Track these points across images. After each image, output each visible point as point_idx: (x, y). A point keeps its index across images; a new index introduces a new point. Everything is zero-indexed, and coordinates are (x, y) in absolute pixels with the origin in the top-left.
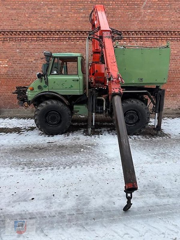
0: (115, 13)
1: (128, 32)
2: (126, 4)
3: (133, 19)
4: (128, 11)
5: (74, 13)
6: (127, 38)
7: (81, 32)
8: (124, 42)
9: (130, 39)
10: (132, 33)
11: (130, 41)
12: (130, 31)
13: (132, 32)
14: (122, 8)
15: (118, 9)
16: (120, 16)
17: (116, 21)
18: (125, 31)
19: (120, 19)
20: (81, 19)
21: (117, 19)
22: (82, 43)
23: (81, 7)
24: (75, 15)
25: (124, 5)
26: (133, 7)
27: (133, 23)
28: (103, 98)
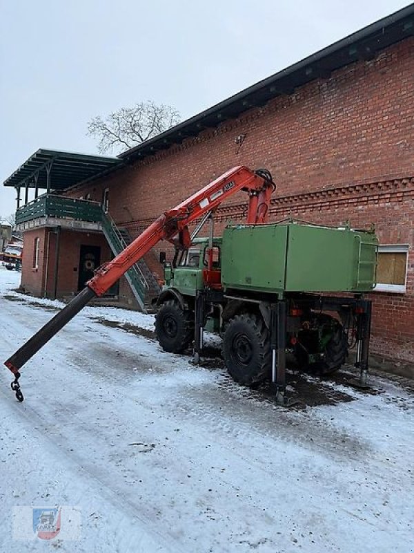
0: (371, 149)
1: (393, 181)
2: (394, 127)
3: (407, 153)
4: (396, 139)
5: (304, 165)
6: (391, 194)
7: (309, 194)
8: (387, 204)
9: (398, 195)
10: (402, 182)
11: (400, 199)
12: (397, 180)
13: (403, 179)
14: (385, 136)
15: (377, 140)
16: (379, 152)
17: (371, 164)
18: (386, 180)
19: (380, 158)
20: (312, 173)
21: (374, 160)
22: (309, 215)
23: (314, 153)
24: (305, 168)
25: (388, 129)
26: (408, 128)
27: (407, 161)
28: (220, 306)
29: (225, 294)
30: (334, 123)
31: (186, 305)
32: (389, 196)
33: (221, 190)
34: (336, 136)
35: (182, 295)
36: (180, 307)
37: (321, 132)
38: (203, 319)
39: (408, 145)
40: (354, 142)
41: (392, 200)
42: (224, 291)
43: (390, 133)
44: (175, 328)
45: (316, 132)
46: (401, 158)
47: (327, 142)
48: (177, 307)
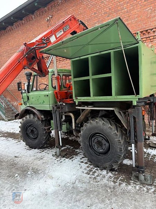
0: (130, 15)
1: (147, 31)
3: (153, 15)
4: (146, 7)
6: (146, 38)
9: (151, 38)
10: (153, 31)
11: (152, 40)
12: (150, 29)
13: (153, 29)
14: (139, 6)
15: (134, 9)
16: (136, 16)
18: (142, 31)
19: (137, 19)
21: (133, 21)
23: (95, 21)
25: (140, 2)
28: (71, 115)
29: (77, 106)
30: (106, 3)
31: (43, 117)
32: (145, 39)
33: (62, 30)
34: (108, 10)
35: (38, 110)
36: (38, 118)
37: (99, 9)
38: (60, 126)
39: (153, 9)
40: (119, 12)
41: (147, 41)
42: (76, 104)
43: (141, 4)
44: (36, 133)
45: (95, 9)
46: (150, 18)
47: (103, 14)
48: (36, 119)
